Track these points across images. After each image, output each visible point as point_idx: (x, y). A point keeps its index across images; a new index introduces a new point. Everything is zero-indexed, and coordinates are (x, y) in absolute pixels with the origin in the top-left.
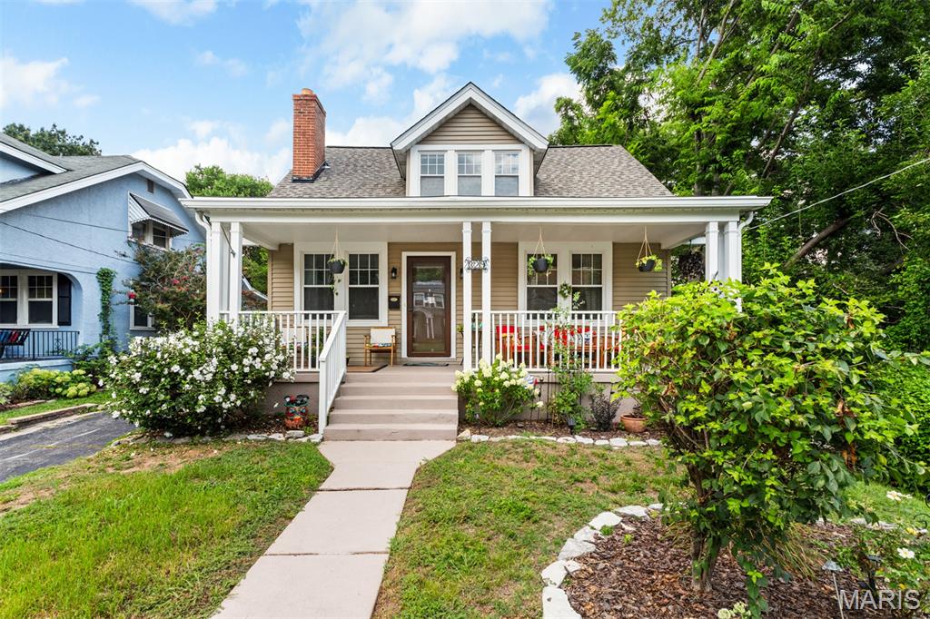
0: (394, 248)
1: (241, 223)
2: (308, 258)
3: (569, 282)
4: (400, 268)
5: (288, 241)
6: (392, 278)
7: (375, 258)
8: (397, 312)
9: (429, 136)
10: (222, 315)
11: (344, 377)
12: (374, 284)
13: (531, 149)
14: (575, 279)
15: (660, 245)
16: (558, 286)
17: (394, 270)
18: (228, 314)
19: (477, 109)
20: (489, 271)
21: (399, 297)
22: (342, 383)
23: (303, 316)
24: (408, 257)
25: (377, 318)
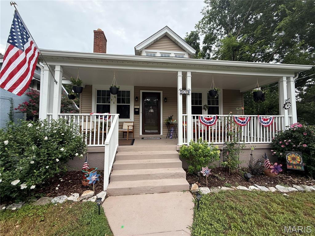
0: (137, 89)
1: (61, 66)
2: (99, 92)
3: (207, 104)
4: (140, 97)
5: (90, 84)
6: (136, 101)
7: (129, 92)
8: (138, 116)
9: (149, 46)
10: (49, 116)
11: (118, 149)
12: (128, 103)
13: (188, 54)
14: (209, 103)
15: (239, 91)
16: (203, 105)
17: (137, 98)
18: (52, 115)
19: (168, 38)
20: (191, 95)
21: (139, 109)
22: (117, 152)
23: (95, 117)
24: (143, 92)
25: (129, 118)
